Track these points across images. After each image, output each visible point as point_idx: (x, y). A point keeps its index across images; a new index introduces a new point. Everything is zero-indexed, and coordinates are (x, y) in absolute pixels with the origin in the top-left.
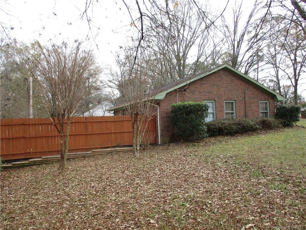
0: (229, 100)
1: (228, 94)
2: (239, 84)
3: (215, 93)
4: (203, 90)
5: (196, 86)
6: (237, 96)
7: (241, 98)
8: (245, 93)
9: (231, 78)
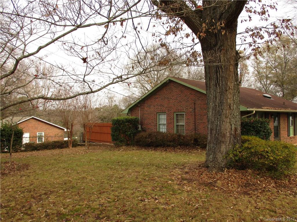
0: (178, 112)
1: (177, 106)
2: (189, 94)
3: (166, 106)
4: (156, 104)
5: (152, 101)
6: (187, 107)
7: (191, 110)
8: (195, 103)
9: (180, 89)
